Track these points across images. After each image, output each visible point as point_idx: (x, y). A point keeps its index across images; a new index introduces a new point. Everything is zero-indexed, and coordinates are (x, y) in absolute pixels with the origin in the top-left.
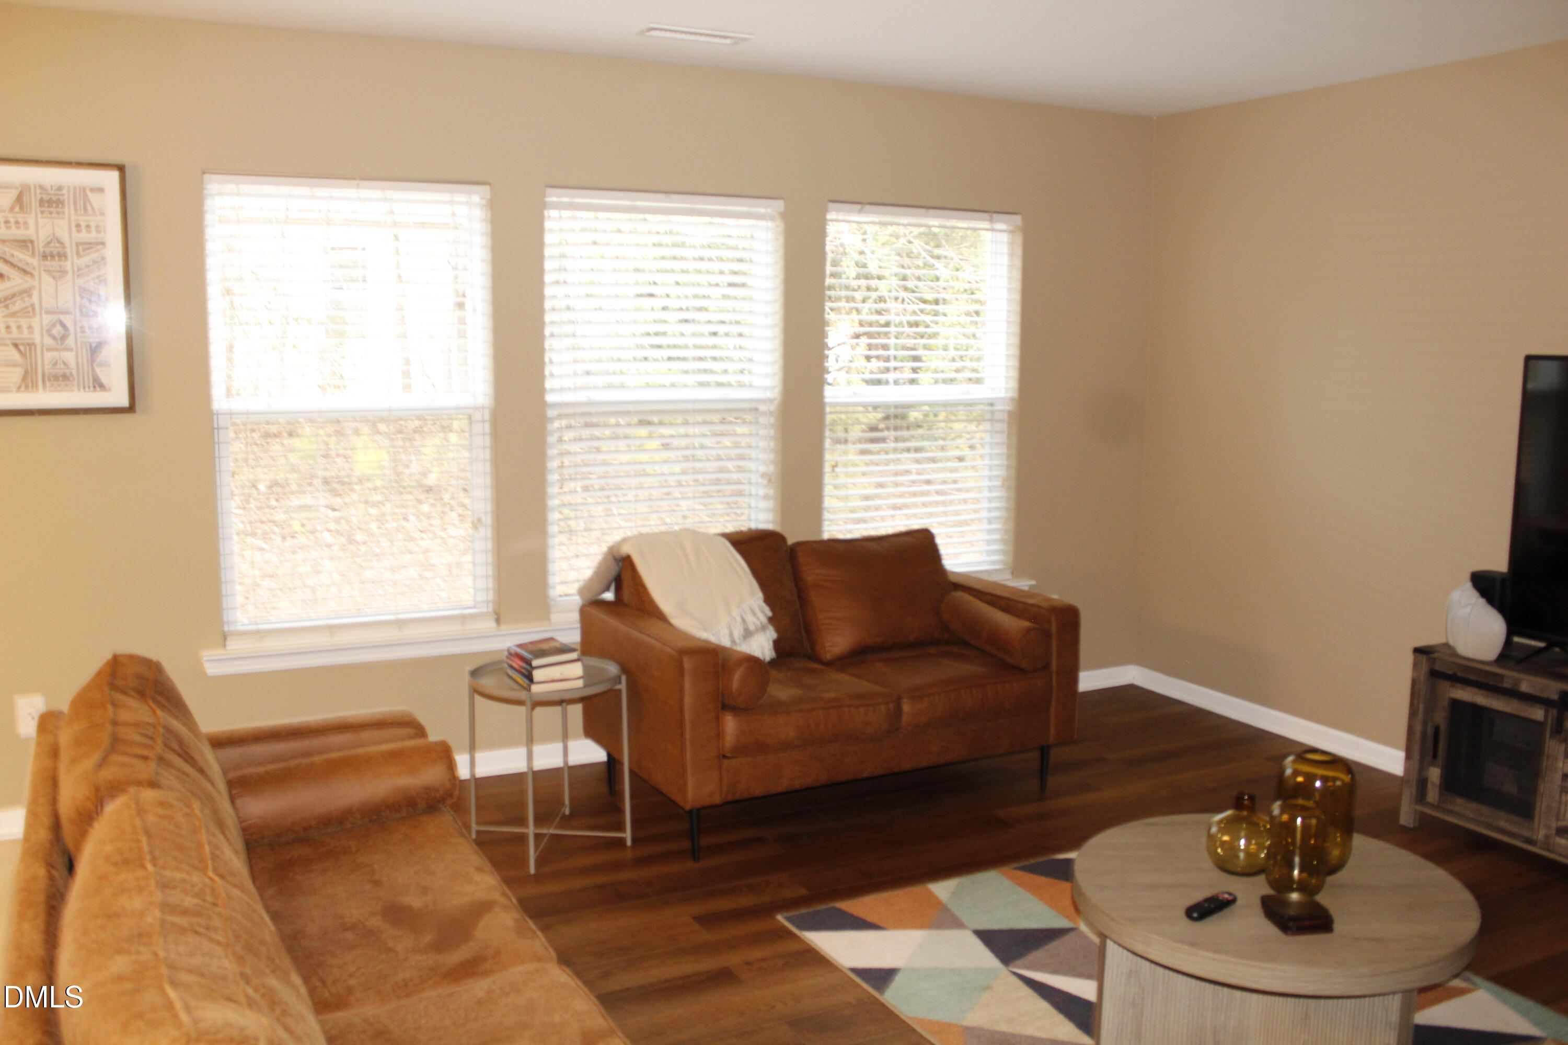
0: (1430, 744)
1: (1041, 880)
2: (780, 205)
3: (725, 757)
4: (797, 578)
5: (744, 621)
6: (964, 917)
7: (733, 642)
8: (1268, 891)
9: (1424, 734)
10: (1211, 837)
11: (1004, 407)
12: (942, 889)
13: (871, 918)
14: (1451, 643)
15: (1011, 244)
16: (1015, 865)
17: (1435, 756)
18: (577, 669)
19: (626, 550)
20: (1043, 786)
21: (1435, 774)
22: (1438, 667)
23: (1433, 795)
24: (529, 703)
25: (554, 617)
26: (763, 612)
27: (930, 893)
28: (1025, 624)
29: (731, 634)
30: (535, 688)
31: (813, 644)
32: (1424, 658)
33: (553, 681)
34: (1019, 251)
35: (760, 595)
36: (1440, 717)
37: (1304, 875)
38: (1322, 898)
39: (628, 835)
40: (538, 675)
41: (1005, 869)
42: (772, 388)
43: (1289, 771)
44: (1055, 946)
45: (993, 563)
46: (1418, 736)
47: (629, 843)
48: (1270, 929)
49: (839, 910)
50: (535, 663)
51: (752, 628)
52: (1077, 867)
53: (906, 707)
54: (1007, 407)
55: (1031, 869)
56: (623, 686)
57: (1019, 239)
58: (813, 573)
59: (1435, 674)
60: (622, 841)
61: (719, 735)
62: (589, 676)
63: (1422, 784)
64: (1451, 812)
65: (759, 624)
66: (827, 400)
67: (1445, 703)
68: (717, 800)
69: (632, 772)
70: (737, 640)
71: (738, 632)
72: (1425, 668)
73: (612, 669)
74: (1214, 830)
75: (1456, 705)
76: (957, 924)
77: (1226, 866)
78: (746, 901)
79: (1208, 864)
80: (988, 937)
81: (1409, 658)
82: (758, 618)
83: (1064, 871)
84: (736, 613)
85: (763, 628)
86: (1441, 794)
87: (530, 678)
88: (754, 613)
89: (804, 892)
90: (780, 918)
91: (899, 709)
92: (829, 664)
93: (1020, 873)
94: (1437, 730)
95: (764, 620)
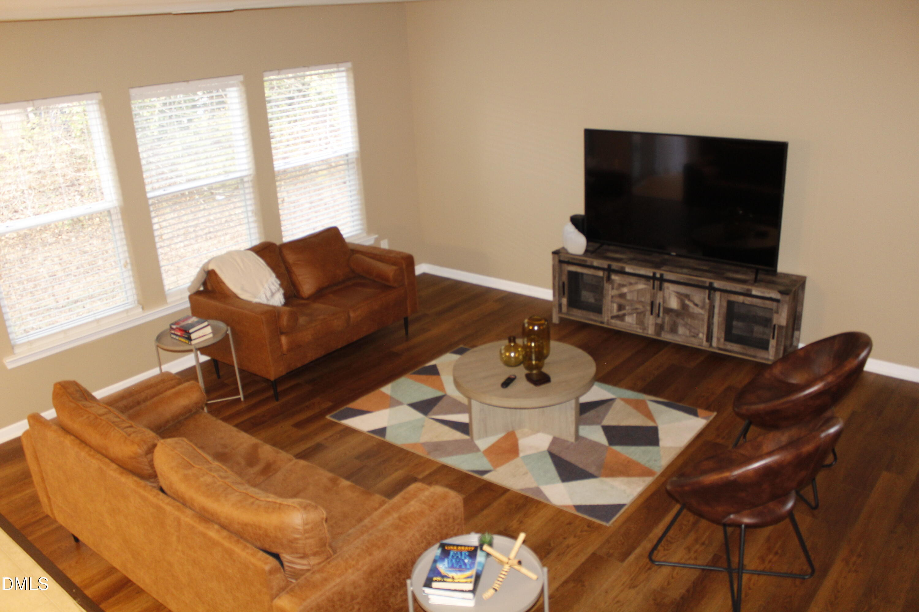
0: (561, 289)
1: (423, 377)
2: (241, 78)
3: (284, 354)
4: (285, 262)
5: (270, 289)
6: (401, 400)
7: (268, 300)
8: (526, 372)
9: (559, 286)
10: (501, 354)
11: (353, 157)
12: (387, 389)
13: (364, 409)
14: (566, 247)
15: (348, 77)
16: (411, 372)
17: (564, 294)
18: (209, 330)
19: (211, 267)
20: (407, 333)
21: (564, 301)
22: (562, 259)
23: (564, 309)
24: (194, 350)
25: (169, 300)
26: (277, 283)
27: (383, 394)
28: (394, 268)
29: (266, 296)
30: (193, 342)
31: (298, 291)
32: (556, 256)
33: (200, 337)
34: (352, 80)
35: (274, 275)
36: (565, 278)
37: (537, 362)
38: (545, 370)
39: (241, 396)
40: (193, 336)
41: (408, 375)
42: (249, 169)
43: (526, 325)
44: (440, 404)
45: (357, 230)
46: (557, 287)
47: (242, 399)
48: (531, 386)
49: (349, 409)
50: (191, 331)
51: (274, 291)
52: (439, 368)
53: (352, 315)
54: (355, 156)
55: (419, 373)
56: (229, 332)
57: (351, 75)
58: (290, 258)
59: (561, 262)
60: (240, 399)
61: (281, 346)
62: (215, 331)
63: (560, 306)
64: (572, 315)
65: (276, 289)
66: (276, 169)
67: (566, 273)
68: (284, 373)
69: (239, 369)
70: (269, 298)
71: (269, 294)
72: (557, 260)
73: (222, 325)
74: (503, 352)
75: (570, 273)
76: (399, 403)
77: (508, 363)
78: (309, 414)
79: (501, 364)
80: (416, 406)
81: (550, 256)
82: (275, 286)
83: (434, 371)
84: (266, 286)
85: (278, 290)
86: (568, 309)
87: (190, 339)
88: (273, 284)
89: (330, 404)
90: (328, 417)
91: (349, 316)
92: (308, 299)
93: (414, 376)
94: (564, 284)
95: (278, 286)
